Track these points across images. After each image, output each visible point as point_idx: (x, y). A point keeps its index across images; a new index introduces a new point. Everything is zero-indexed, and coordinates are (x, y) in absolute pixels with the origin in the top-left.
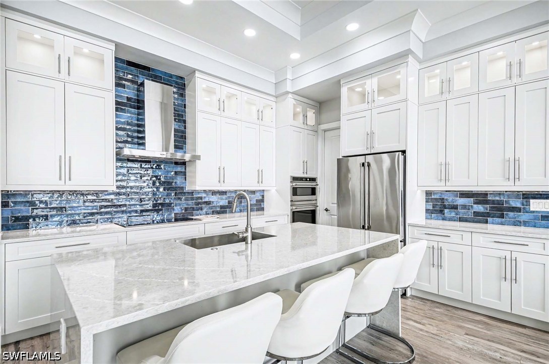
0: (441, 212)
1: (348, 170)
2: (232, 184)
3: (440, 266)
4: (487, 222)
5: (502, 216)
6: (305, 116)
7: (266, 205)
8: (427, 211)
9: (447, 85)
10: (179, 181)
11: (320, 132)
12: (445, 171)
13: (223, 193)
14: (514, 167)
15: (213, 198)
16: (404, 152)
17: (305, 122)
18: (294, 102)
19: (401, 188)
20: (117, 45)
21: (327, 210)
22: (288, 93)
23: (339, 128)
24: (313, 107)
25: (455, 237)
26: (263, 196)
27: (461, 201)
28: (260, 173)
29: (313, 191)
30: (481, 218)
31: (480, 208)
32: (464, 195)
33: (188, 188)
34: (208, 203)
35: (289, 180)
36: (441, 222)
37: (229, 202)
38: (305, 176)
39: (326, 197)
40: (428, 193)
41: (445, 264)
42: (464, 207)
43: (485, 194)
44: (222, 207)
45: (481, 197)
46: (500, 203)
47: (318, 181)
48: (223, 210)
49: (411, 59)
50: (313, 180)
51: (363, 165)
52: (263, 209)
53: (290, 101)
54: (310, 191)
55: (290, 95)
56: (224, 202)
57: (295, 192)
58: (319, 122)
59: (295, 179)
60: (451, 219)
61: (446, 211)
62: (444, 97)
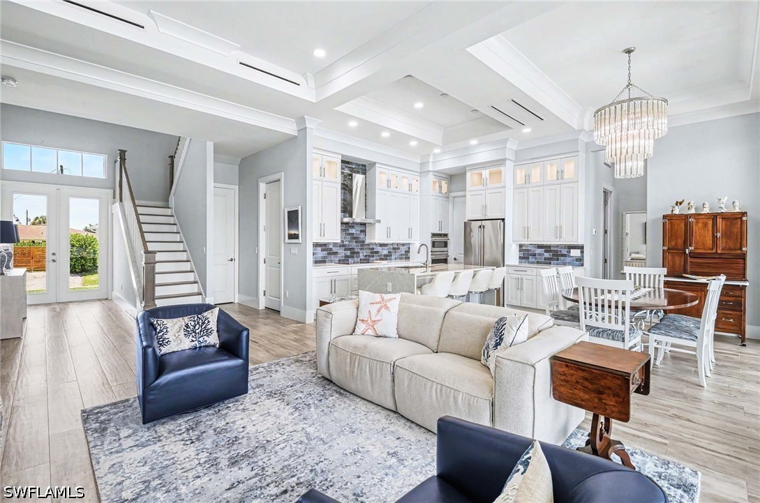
0: (528, 258)
1: (471, 231)
2: (394, 239)
3: (522, 289)
4: (550, 263)
5: (558, 260)
6: (441, 187)
7: (411, 255)
8: (520, 258)
9: (528, 178)
10: (362, 236)
11: (451, 198)
12: (527, 232)
13: (385, 245)
14: (558, 231)
15: (379, 249)
16: (503, 220)
17: (441, 192)
18: (433, 177)
19: (502, 242)
20: (342, 156)
21: (455, 259)
22: (430, 171)
23: (465, 196)
24: (445, 179)
25: (529, 272)
26: (409, 248)
27: (538, 251)
28: (410, 230)
29: (446, 244)
30: (548, 262)
31: (547, 255)
32: (540, 247)
33: (367, 242)
34: (377, 252)
35: (430, 235)
36: (527, 265)
37: (389, 252)
38: (440, 232)
39: (455, 248)
40: (521, 246)
41: (525, 288)
42: (540, 254)
43: (550, 247)
44: (385, 255)
45: (547, 248)
46: (557, 251)
47: (449, 237)
48: (386, 257)
49: (507, 162)
50: (446, 235)
51: (480, 227)
52: (409, 258)
53: (431, 177)
54: (443, 244)
55: (431, 173)
56: (385, 252)
57: (434, 244)
58: (449, 191)
59: (434, 235)
60: (532, 263)
61: (530, 257)
62: (527, 185)
